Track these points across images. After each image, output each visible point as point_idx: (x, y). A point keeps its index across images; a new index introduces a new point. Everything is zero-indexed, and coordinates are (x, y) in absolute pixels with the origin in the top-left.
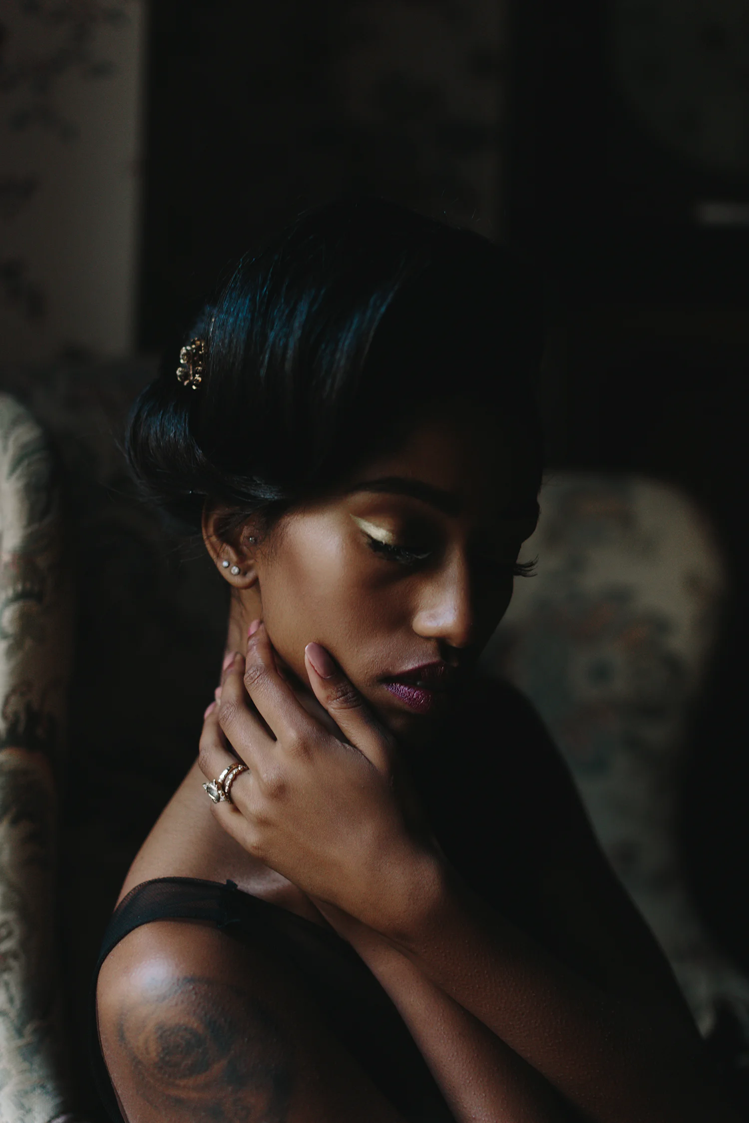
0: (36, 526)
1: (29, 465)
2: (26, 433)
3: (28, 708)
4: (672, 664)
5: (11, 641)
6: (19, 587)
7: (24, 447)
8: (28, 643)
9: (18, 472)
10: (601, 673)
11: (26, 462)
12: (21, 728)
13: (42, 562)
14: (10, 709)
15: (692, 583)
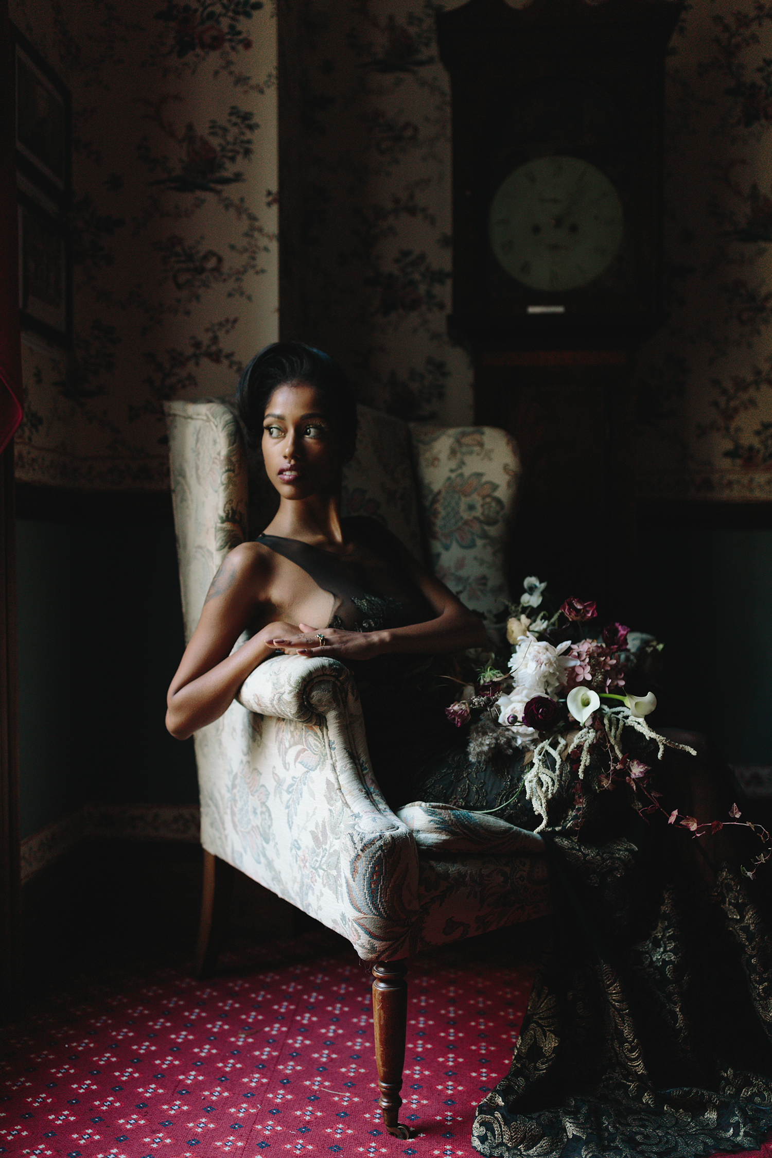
0: (231, 447)
1: (228, 427)
2: (228, 417)
3: (232, 509)
4: (498, 501)
5: (225, 486)
6: (227, 468)
7: (227, 421)
8: (231, 487)
9: (224, 431)
10: (471, 508)
11: (227, 426)
12: (230, 516)
13: (234, 459)
14: (226, 509)
15: (506, 468)
